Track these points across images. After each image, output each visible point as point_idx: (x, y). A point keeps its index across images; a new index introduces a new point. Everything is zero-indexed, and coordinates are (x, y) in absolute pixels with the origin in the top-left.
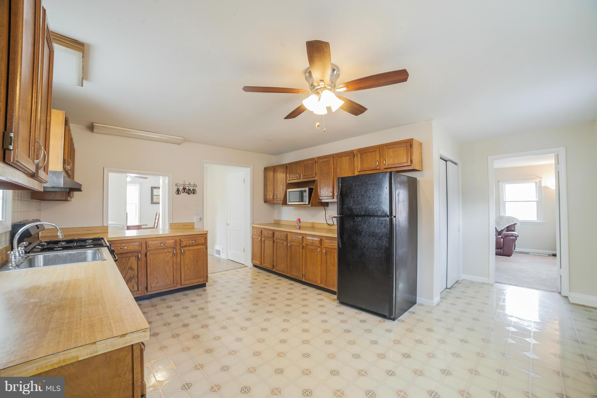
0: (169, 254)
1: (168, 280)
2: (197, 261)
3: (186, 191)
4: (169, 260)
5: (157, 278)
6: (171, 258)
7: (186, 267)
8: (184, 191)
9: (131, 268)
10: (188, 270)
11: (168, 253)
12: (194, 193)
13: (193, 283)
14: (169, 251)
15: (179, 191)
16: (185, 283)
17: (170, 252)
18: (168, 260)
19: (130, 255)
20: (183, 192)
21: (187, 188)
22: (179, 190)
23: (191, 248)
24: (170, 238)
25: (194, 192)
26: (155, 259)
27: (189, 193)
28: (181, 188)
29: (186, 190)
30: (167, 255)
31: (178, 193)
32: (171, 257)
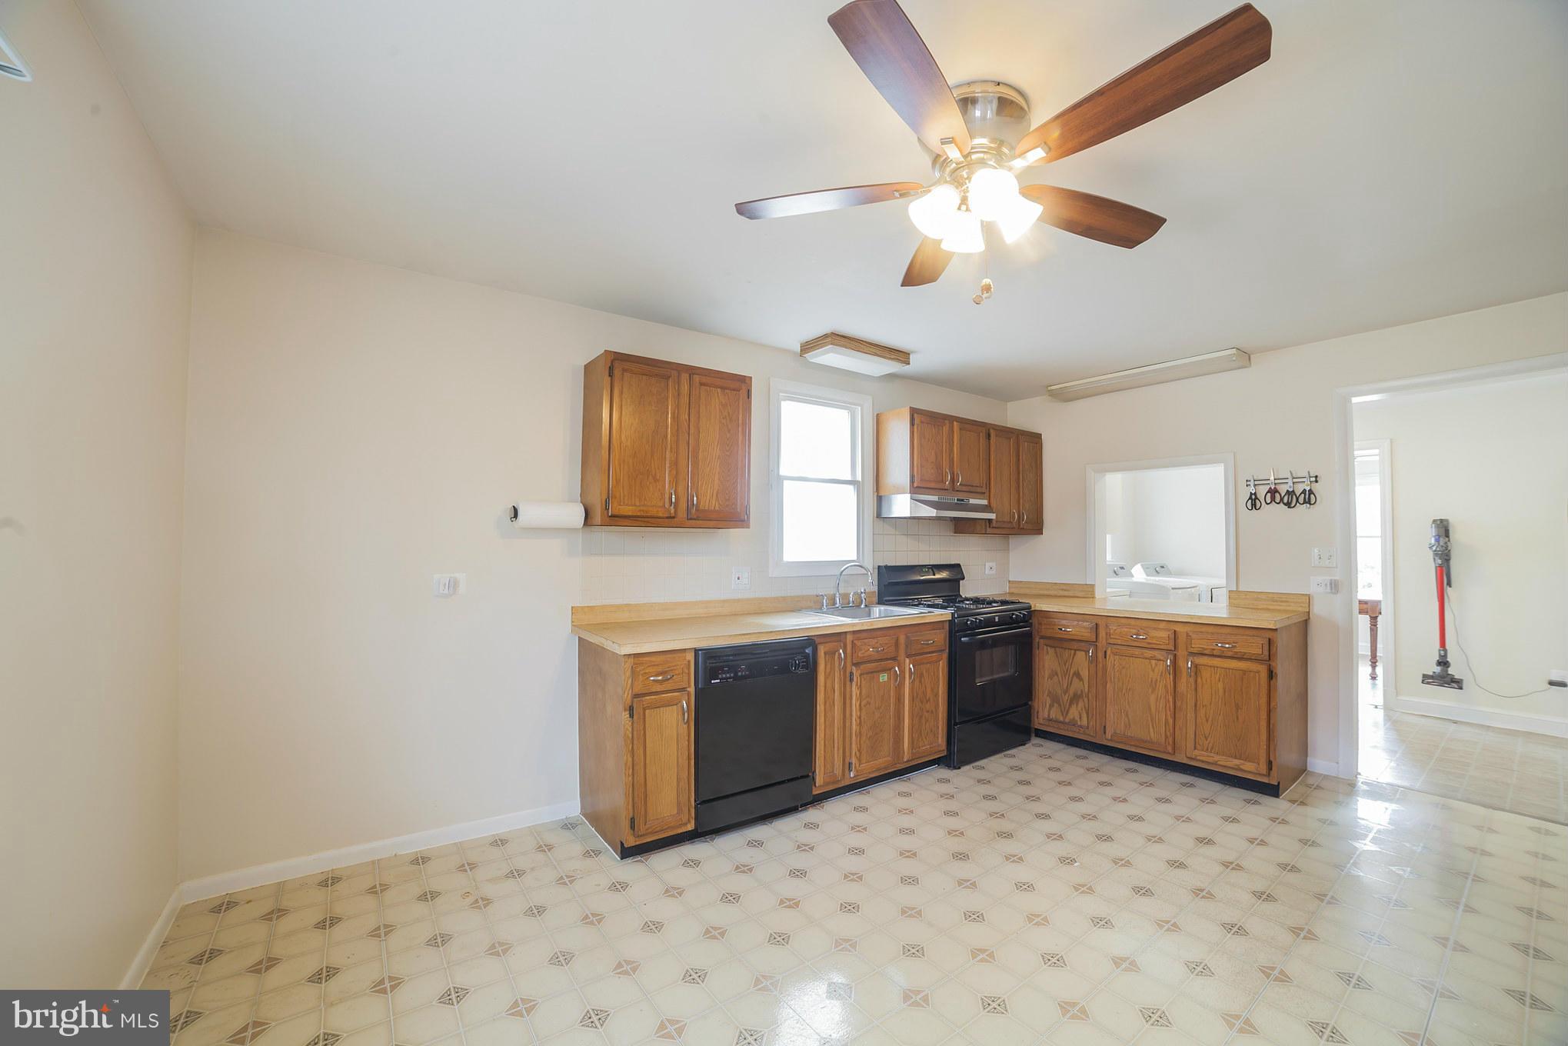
0: (1156, 665)
1: (1151, 730)
2: (1238, 707)
3: (1278, 500)
4: (1157, 680)
5: (1127, 715)
6: (1161, 675)
7: (1202, 712)
8: (1273, 499)
9: (1077, 675)
10: (1207, 721)
11: (1153, 662)
12: (1307, 502)
13: (1219, 763)
14: (1155, 656)
15: (1257, 501)
16: (1196, 756)
17: (1160, 660)
18: (1154, 680)
19: (1075, 645)
20: (1268, 501)
21: (1283, 489)
22: (1256, 498)
23: (1216, 662)
24: (1162, 625)
25: (1309, 498)
26: (1123, 668)
27: (1288, 504)
28: (1262, 491)
29: (1277, 495)
30: (1151, 665)
31: (1254, 505)
32: (1162, 673)
